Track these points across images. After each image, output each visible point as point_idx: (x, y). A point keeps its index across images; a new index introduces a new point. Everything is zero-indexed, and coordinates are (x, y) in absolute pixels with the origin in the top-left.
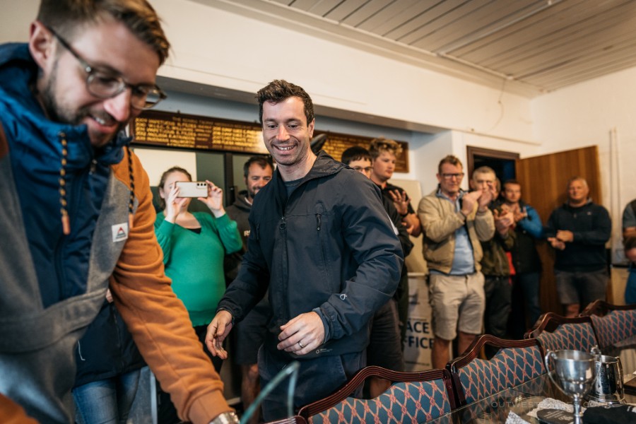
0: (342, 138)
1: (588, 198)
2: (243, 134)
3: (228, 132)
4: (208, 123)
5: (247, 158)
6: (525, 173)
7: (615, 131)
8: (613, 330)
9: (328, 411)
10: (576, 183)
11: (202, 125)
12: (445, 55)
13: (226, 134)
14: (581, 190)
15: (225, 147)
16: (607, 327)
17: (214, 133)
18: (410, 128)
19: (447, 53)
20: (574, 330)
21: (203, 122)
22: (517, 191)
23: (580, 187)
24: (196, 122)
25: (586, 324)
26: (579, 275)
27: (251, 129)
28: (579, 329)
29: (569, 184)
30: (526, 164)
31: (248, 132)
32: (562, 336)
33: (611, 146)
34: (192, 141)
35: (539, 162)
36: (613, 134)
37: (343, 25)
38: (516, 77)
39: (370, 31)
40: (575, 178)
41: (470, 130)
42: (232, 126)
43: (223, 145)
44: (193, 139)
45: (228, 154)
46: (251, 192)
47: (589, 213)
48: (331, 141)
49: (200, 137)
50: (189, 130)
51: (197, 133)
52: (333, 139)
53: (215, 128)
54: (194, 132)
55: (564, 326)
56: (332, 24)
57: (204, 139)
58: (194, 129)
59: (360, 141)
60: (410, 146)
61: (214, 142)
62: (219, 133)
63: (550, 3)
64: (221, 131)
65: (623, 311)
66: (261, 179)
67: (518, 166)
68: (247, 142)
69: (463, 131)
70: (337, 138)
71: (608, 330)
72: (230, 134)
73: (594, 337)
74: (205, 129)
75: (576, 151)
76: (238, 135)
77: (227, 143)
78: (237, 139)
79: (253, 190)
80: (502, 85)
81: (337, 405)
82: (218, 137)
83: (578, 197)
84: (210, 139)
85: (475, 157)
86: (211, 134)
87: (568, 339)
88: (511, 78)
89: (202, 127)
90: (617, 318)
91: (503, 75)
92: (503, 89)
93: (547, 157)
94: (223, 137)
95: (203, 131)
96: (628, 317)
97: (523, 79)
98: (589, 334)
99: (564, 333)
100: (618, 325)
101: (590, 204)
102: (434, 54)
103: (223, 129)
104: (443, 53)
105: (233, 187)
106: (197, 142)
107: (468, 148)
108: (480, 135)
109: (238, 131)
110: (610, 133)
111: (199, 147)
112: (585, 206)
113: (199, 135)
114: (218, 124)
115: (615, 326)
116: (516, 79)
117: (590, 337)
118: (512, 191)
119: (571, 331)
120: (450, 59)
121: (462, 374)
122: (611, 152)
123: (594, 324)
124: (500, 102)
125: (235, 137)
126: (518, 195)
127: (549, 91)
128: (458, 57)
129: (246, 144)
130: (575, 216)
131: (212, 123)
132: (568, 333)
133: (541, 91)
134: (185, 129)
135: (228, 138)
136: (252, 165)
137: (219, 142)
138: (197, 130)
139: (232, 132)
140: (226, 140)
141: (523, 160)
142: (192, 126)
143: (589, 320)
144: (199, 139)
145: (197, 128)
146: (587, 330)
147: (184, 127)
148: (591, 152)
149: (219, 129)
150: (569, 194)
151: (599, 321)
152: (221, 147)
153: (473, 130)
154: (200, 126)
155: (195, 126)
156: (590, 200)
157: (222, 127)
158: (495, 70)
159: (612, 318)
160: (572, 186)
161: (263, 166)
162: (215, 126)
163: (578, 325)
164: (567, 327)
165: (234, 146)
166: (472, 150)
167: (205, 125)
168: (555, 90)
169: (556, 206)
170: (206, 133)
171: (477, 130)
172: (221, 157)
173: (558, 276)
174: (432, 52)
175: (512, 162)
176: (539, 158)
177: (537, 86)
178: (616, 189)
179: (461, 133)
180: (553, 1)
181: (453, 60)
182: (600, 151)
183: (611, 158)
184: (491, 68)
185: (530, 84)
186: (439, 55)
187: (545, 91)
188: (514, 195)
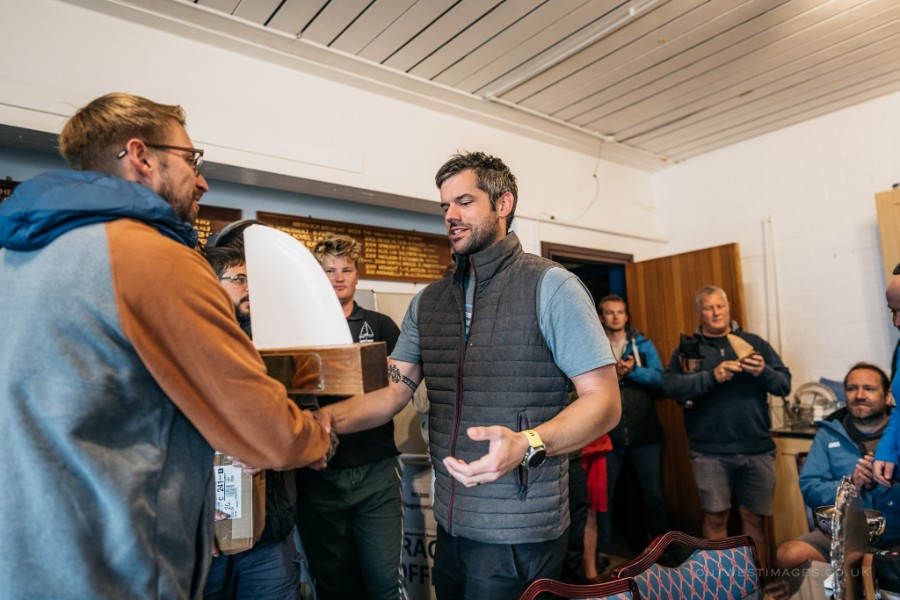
0: (334, 229)
6: (638, 287)
7: (769, 222)
12: (494, 98)
19: (499, 97)
22: (620, 312)
30: (640, 269)
33: (764, 244)
35: (658, 268)
36: (766, 225)
37: (305, 41)
38: (620, 138)
39: (356, 55)
41: (548, 219)
48: (315, 233)
52: (318, 231)
56: (286, 39)
59: (369, 233)
63: (633, 12)
67: (628, 273)
69: (535, 220)
70: (323, 228)
75: (709, 251)
80: (599, 150)
88: (610, 139)
90: (706, 567)
91: (597, 134)
92: (600, 156)
93: (668, 260)
96: (727, 564)
97: (631, 142)
102: (477, 97)
104: (491, 95)
107: (543, 244)
108: (563, 225)
110: (763, 224)
116: (620, 142)
118: (612, 312)
120: (505, 105)
122: (764, 255)
124: (595, 176)
126: (622, 318)
127: (677, 162)
128: (517, 102)
133: (665, 160)
141: (638, 264)
143: (633, 585)
148: (728, 253)
153: (552, 218)
158: (583, 126)
159: (696, 568)
166: (550, 250)
168: (685, 160)
171: (558, 219)
174: (473, 93)
175: (622, 267)
176: (657, 261)
177: (656, 153)
178: (773, 311)
179: (531, 223)
180: (636, 9)
181: (512, 108)
182: (743, 252)
183: (765, 262)
184: (573, 123)
185: (644, 150)
186: (484, 97)
187: (670, 161)
188: (615, 319)
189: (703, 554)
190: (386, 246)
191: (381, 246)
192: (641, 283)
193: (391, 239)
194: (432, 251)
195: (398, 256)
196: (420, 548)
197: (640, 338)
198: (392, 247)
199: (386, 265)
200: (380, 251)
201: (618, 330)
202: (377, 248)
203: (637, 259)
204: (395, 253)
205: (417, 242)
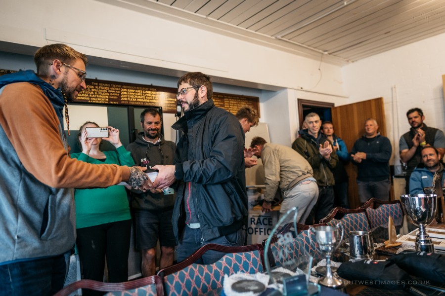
1: (377, 132)
2: (143, 93)
3: (132, 92)
4: (117, 86)
5: (143, 110)
6: (338, 117)
7: (395, 88)
8: (382, 217)
9: (179, 272)
10: (369, 123)
11: (113, 87)
12: (280, 38)
13: (131, 93)
14: (372, 127)
15: (130, 103)
16: (378, 215)
17: (122, 93)
18: (260, 88)
19: (282, 37)
20: (354, 217)
21: (114, 86)
22: (331, 128)
23: (372, 126)
24: (109, 85)
25: (363, 214)
26: (372, 183)
27: (149, 90)
28: (357, 217)
29: (365, 123)
30: (338, 110)
31: (146, 92)
32: (345, 221)
33: (392, 98)
34: (107, 98)
35: (347, 109)
36: (394, 89)
37: (209, 18)
38: (330, 52)
39: (228, 22)
40: (369, 119)
41: (300, 89)
42: (135, 88)
43: (129, 101)
44: (107, 97)
45: (130, 107)
46: (146, 133)
47: (378, 142)
49: (112, 96)
50: (103, 91)
51: (110, 93)
53: (122, 90)
54: (108, 92)
55: (347, 215)
56: (202, 17)
57: (115, 97)
58: (107, 90)
59: (226, 97)
60: (260, 100)
61: (122, 99)
62: (126, 93)
63: (345, 4)
64: (127, 92)
65: (389, 205)
66: (153, 124)
67: (333, 111)
68: (146, 99)
69: (295, 89)
71: (378, 217)
72: (134, 94)
73: (367, 222)
74: (115, 90)
75: (370, 101)
76: (139, 94)
77: (131, 100)
78: (139, 97)
79: (148, 131)
80: (321, 58)
81: (185, 269)
82: (125, 96)
83: (371, 131)
84: (119, 97)
85: (304, 106)
86: (120, 94)
87: (349, 223)
88: (326, 53)
89: (114, 89)
90: (385, 209)
91: (320, 51)
92: (321, 61)
93: (352, 105)
94: (128, 96)
95: (114, 92)
96: (392, 208)
97: (334, 54)
98: (364, 220)
99: (347, 220)
100: (385, 214)
101: (379, 136)
102: (273, 38)
103: (128, 90)
104: (279, 37)
105: (134, 130)
106: (110, 100)
107: (298, 100)
108: (306, 91)
109: (139, 91)
110: (392, 89)
111: (111, 103)
112: (375, 137)
113: (111, 94)
114: (125, 87)
115: (383, 215)
116: (330, 54)
117: (364, 221)
118: (328, 128)
119: (352, 218)
120: (284, 40)
121: (273, 247)
122: (392, 102)
123: (368, 214)
124: (319, 69)
125: (137, 96)
126: (332, 131)
127: (353, 62)
128: (289, 39)
129: (145, 100)
130: (369, 144)
131: (120, 86)
132: (350, 219)
133: (348, 61)
134: (101, 90)
135: (132, 96)
136: (146, 114)
137: (126, 99)
138: (110, 91)
139: (135, 92)
140: (131, 98)
141: (336, 107)
142: (106, 88)
143: (365, 211)
144: (111, 97)
145: (110, 90)
146: (363, 218)
147: (101, 89)
148: (379, 102)
149: (125, 90)
150: (365, 129)
151: (373, 211)
152: (127, 102)
153: (302, 88)
154: (112, 89)
155: (108, 89)
156: (379, 133)
157: (127, 89)
158: (314, 48)
159: (382, 209)
160: (366, 124)
161: (154, 115)
162: (123, 88)
163: (357, 214)
164: (349, 216)
165: (137, 101)
166: (301, 102)
167: (115, 88)
168: (356, 61)
169: (358, 138)
170: (116, 93)
171: (304, 88)
172: (125, 110)
173: (359, 184)
174: (272, 36)
175: (330, 109)
176: (346, 106)
177: (345, 58)
178: (396, 126)
179: (294, 90)
180: (347, 2)
181: (286, 41)
182: (385, 101)
183: (393, 105)
184: (312, 47)
185: (340, 57)
186: (276, 38)
187: (350, 62)
188: (329, 130)
189: (384, 205)
190: (232, 102)
191: (231, 102)
192: (339, 115)
193: (234, 99)
194: (250, 104)
195: (237, 106)
196: (259, 221)
197: (339, 139)
198: (235, 102)
199: (233, 110)
200: (230, 104)
201: (330, 136)
202: (229, 103)
203: (336, 105)
204: (236, 105)
205: (244, 100)
